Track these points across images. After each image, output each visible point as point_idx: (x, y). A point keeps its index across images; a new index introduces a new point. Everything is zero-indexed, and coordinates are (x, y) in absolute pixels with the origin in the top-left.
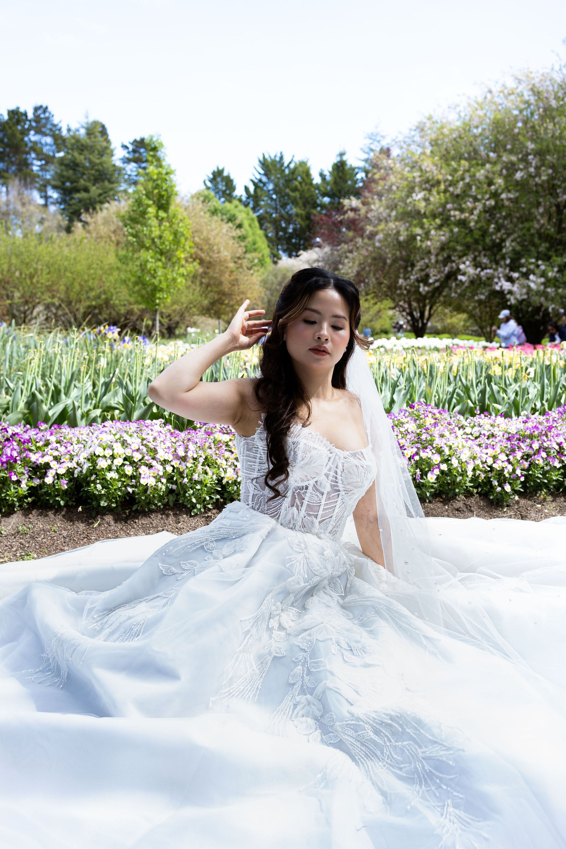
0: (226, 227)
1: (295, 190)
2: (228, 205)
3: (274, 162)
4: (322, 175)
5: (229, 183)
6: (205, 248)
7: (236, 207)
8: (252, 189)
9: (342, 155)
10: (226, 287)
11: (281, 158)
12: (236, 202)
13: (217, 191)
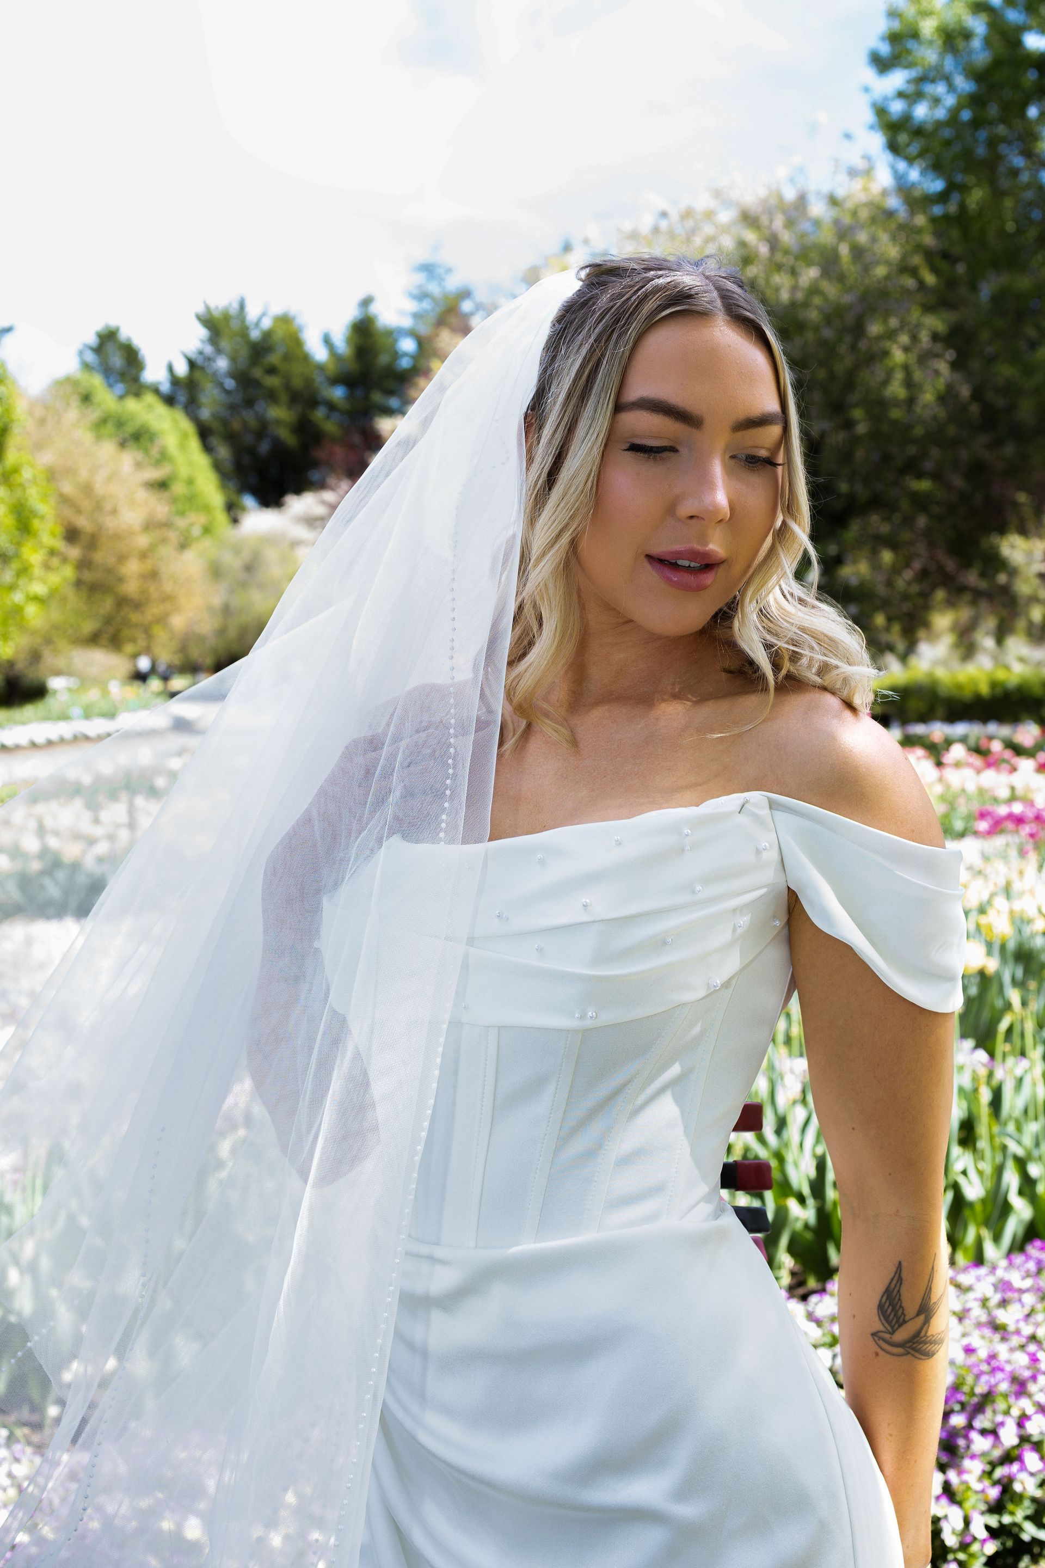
0: (128, 460)
1: (272, 370)
2: (132, 405)
3: (226, 317)
4: (327, 341)
5: (132, 358)
6: (86, 505)
7: (150, 407)
8: (182, 369)
9: (366, 302)
10: (131, 588)
11: (242, 306)
12: (150, 398)
13: (107, 371)
